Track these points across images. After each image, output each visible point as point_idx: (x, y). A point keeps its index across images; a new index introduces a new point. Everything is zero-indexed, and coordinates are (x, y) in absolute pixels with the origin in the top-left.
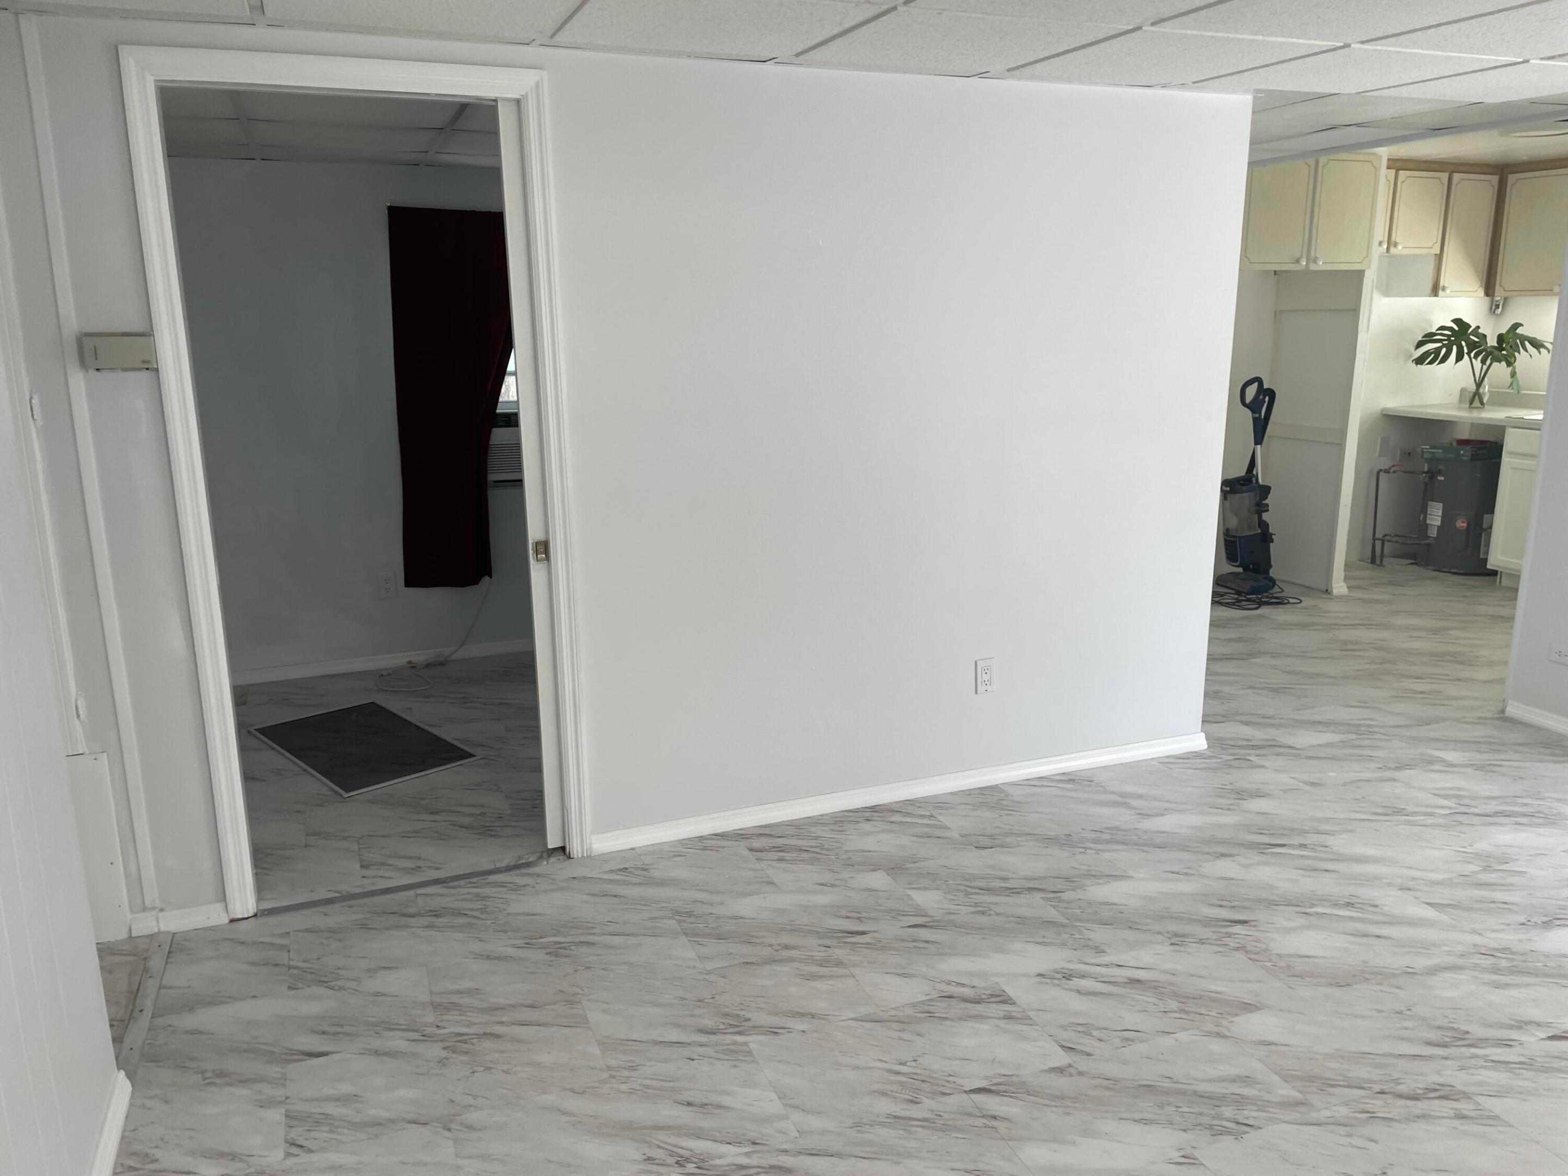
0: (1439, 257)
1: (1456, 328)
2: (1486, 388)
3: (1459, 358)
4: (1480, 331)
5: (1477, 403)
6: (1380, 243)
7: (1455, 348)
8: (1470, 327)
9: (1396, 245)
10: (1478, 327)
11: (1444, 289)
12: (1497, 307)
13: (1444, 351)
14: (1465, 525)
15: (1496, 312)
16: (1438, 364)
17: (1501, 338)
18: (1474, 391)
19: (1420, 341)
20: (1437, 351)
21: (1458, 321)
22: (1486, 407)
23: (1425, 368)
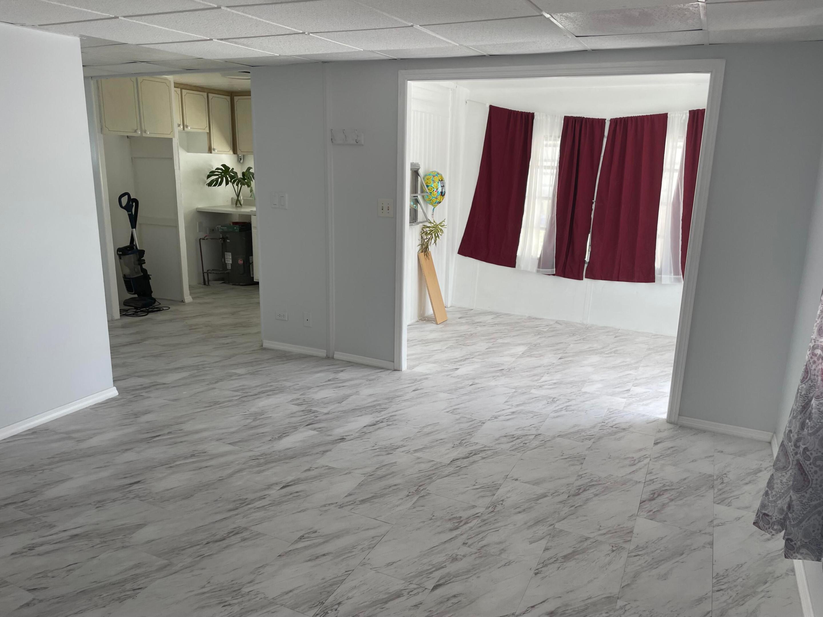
0: (209, 134)
1: (224, 169)
2: (241, 198)
3: (227, 183)
4: (234, 170)
5: (239, 205)
6: (179, 125)
7: (224, 178)
8: (230, 168)
9: (187, 127)
10: (233, 169)
11: (214, 150)
12: (241, 159)
13: (220, 180)
14: (242, 262)
15: (241, 162)
16: (218, 186)
17: (243, 174)
18: (236, 199)
19: (209, 175)
20: (217, 180)
21: (224, 165)
22: (243, 206)
23: (212, 188)
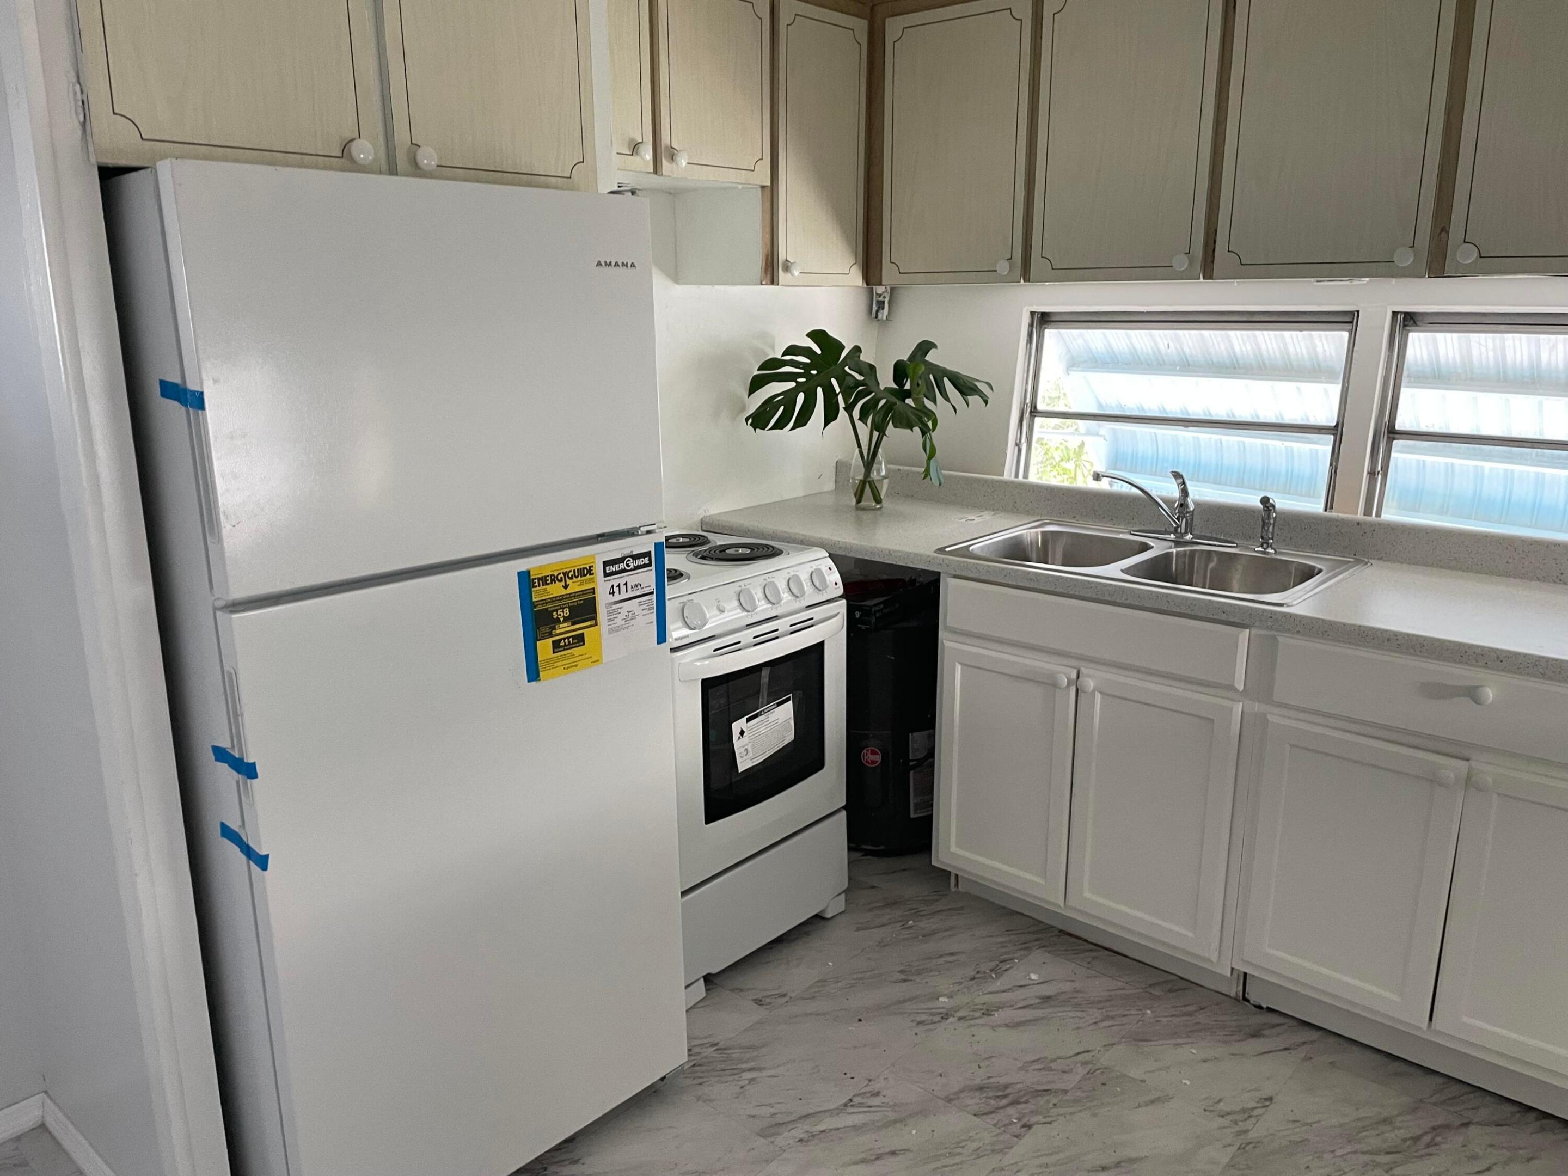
0: (771, 192)
1: (819, 352)
2: (882, 469)
3: (831, 415)
4: (863, 357)
5: (868, 501)
7: (819, 390)
8: (842, 347)
10: (857, 350)
11: (787, 268)
12: (881, 305)
13: (801, 398)
15: (880, 316)
16: (792, 429)
17: (900, 371)
18: (861, 477)
19: (755, 377)
20: (790, 398)
21: (818, 336)
22: (886, 503)
23: (768, 435)
